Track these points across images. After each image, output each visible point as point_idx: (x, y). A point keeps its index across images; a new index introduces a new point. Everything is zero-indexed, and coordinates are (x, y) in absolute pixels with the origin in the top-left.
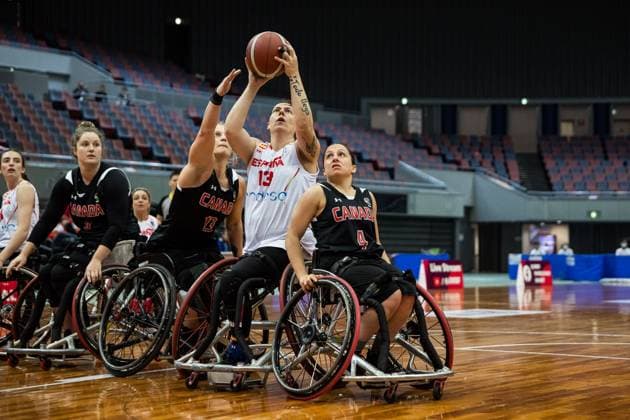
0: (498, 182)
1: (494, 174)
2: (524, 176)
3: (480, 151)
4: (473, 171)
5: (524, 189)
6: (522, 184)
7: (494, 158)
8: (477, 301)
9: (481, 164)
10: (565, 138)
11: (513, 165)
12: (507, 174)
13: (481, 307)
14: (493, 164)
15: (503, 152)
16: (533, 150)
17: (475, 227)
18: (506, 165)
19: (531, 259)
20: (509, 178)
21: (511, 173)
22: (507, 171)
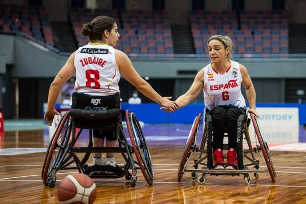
0: (35, 45)
1: (31, 37)
2: (57, 40)
3: (20, 19)
4: (14, 34)
5: (57, 51)
6: (55, 47)
7: (31, 24)
8: (17, 142)
9: (20, 29)
10: (90, 10)
11: (48, 31)
12: (43, 39)
13: (20, 146)
14: (31, 29)
15: (40, 20)
16: (65, 19)
17: (16, 81)
18: (42, 30)
19: (62, 107)
20: (45, 42)
21: (47, 38)
22: (43, 36)
